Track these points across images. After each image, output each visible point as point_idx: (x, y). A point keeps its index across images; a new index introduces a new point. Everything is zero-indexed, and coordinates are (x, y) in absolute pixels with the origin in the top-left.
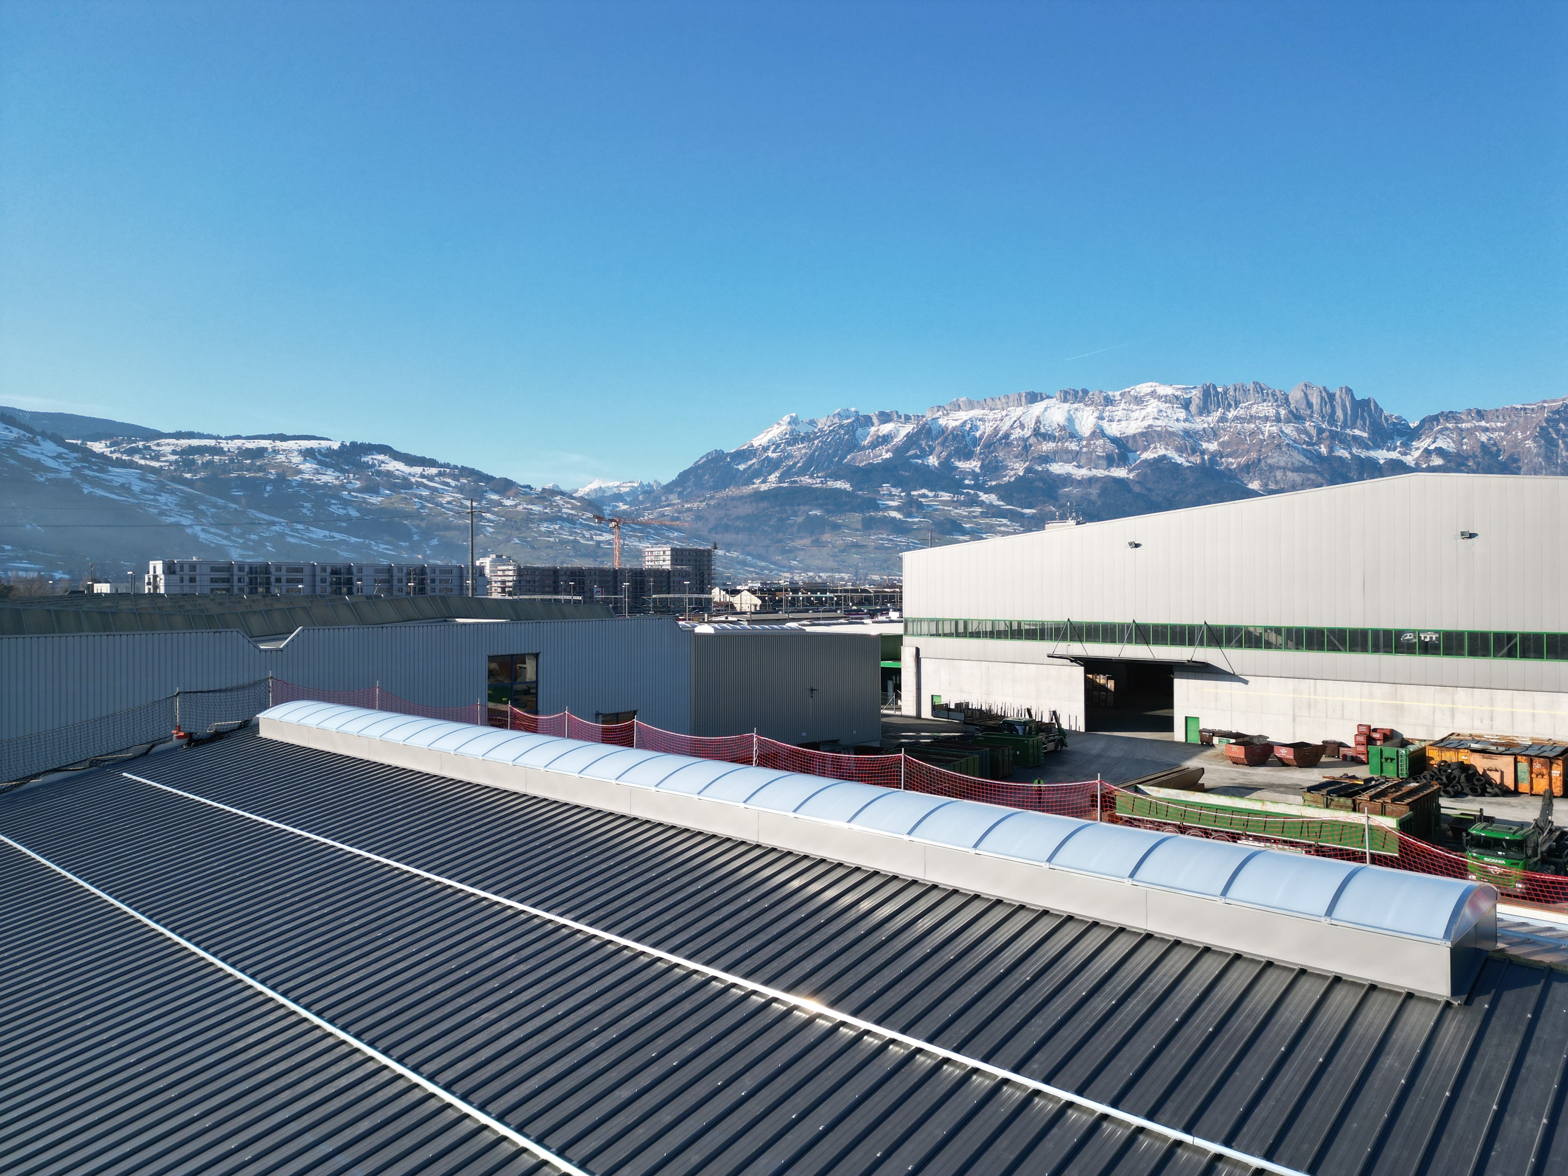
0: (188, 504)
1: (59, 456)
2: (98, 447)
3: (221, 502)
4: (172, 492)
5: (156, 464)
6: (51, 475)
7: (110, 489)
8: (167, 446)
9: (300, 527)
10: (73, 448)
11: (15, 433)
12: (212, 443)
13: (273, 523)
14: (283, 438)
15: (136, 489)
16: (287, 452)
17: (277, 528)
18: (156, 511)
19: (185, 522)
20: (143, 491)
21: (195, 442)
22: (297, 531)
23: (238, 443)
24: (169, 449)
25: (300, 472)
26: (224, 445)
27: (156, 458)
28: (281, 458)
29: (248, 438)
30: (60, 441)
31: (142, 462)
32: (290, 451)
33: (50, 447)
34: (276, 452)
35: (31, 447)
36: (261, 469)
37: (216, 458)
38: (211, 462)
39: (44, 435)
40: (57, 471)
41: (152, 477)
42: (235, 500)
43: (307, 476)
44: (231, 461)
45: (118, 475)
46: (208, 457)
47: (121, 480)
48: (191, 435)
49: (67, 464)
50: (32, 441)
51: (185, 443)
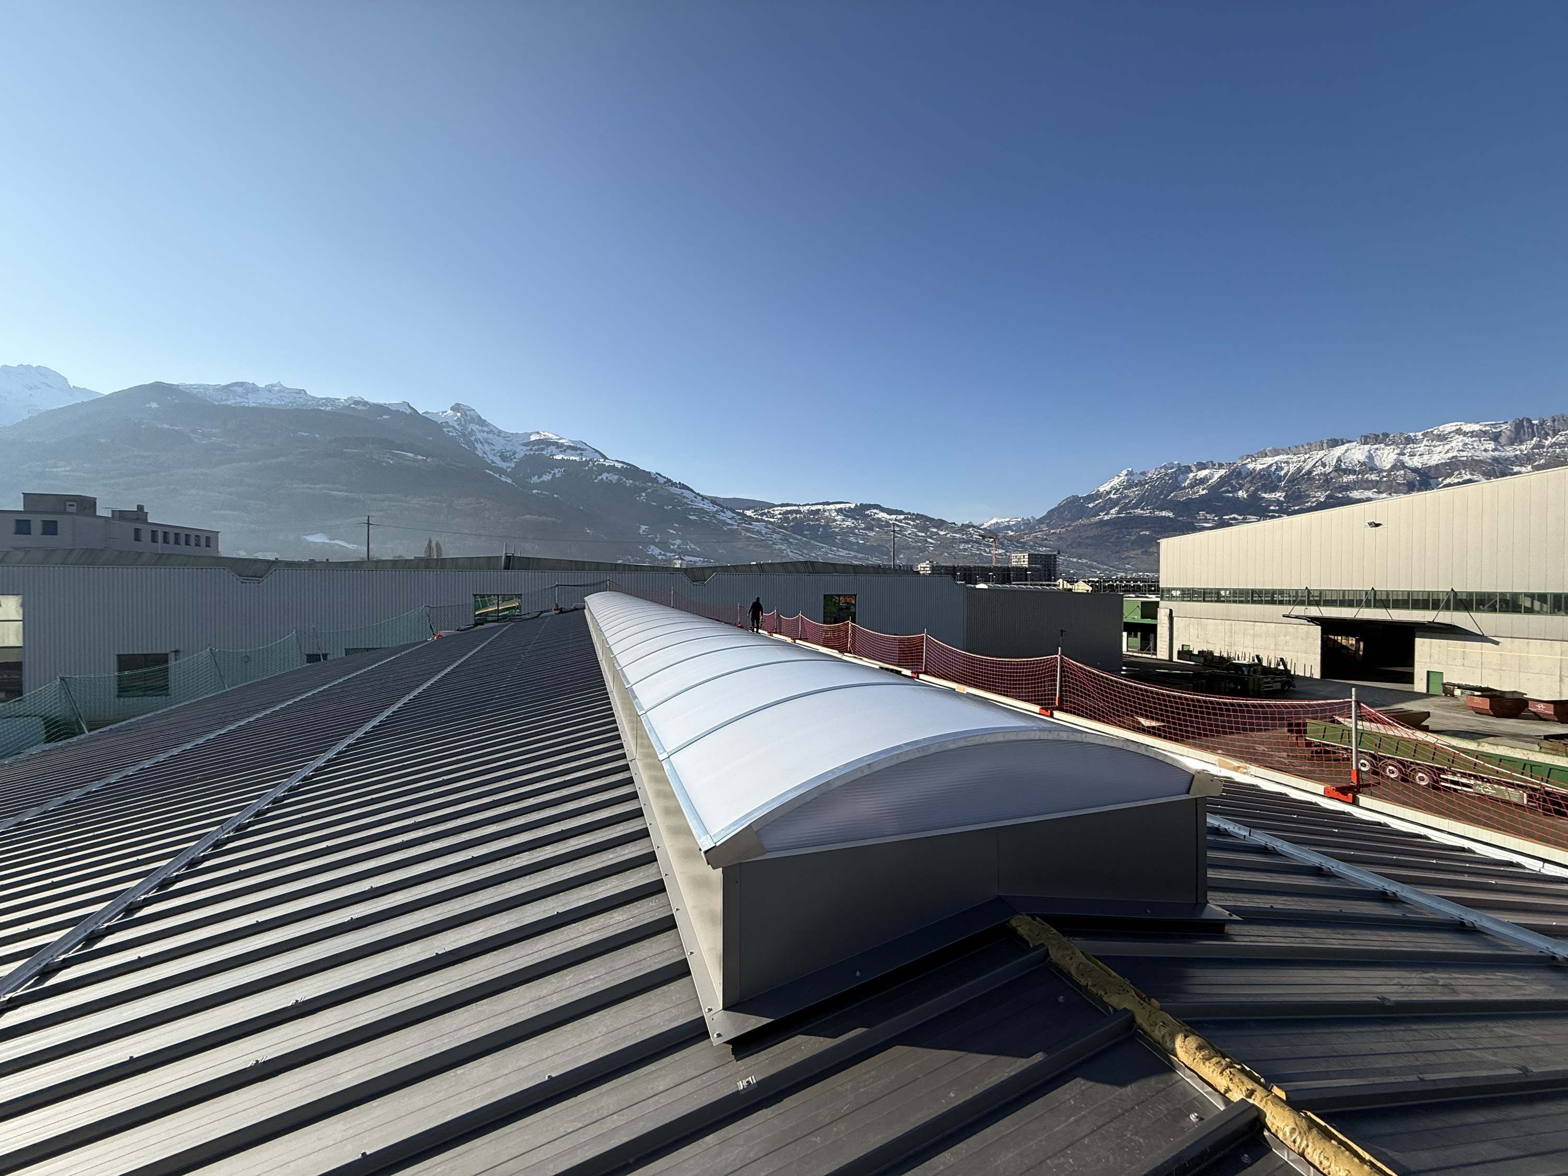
0: (785, 539)
1: (733, 518)
2: (749, 513)
3: (799, 537)
4: (778, 533)
5: (772, 520)
6: (729, 527)
7: (753, 532)
8: (777, 511)
9: (834, 549)
10: (738, 514)
11: (716, 508)
12: (796, 508)
13: (822, 547)
14: (828, 504)
15: (763, 532)
16: (830, 510)
17: (824, 550)
18: (771, 542)
19: (783, 548)
20: (766, 533)
21: (789, 508)
22: (833, 551)
23: (808, 507)
24: (778, 512)
25: (836, 521)
26: (802, 509)
27: (772, 517)
28: (827, 514)
29: (812, 505)
30: (733, 511)
31: (767, 519)
32: (831, 510)
33: (729, 514)
34: (825, 511)
35: (722, 514)
36: (817, 520)
37: (798, 516)
38: (796, 517)
39: (727, 508)
40: (732, 525)
41: (770, 526)
42: (805, 536)
43: (838, 523)
44: (805, 516)
45: (756, 526)
46: (794, 515)
47: (757, 528)
48: (788, 505)
49: (736, 521)
50: (722, 511)
51: (785, 509)
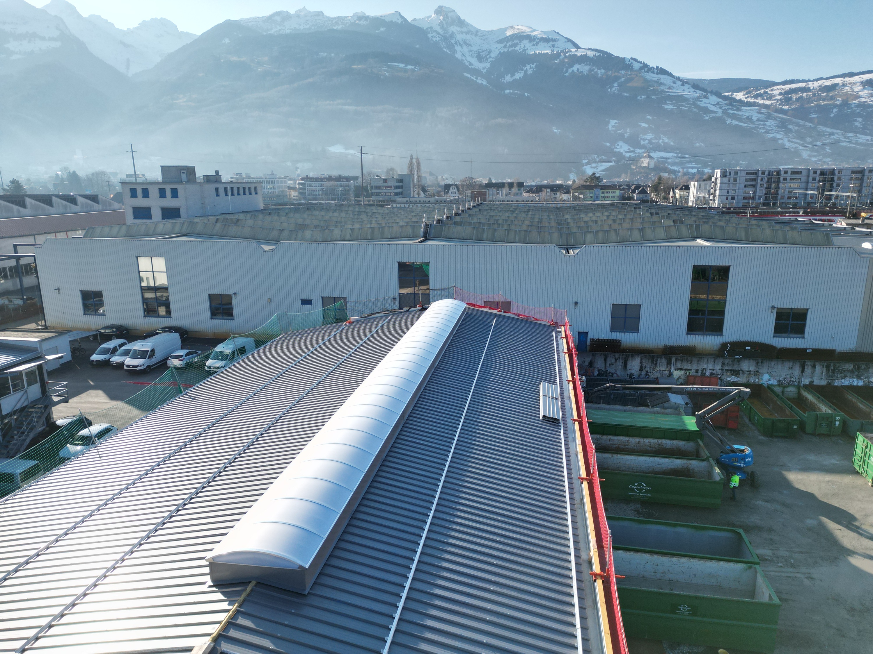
0: (783, 126)
1: (718, 104)
2: (739, 96)
3: (802, 122)
4: (775, 119)
5: (768, 102)
6: (712, 115)
7: (740, 120)
8: (776, 91)
9: (851, 135)
10: (725, 98)
11: (699, 93)
12: (803, 85)
13: (832, 134)
14: (852, 75)
15: (755, 118)
16: (852, 84)
17: (835, 137)
18: (763, 131)
19: (779, 136)
20: (758, 120)
21: (793, 86)
22: (848, 138)
23: (820, 82)
24: (777, 92)
25: (859, 97)
26: (811, 85)
27: (770, 99)
28: (847, 89)
29: (827, 78)
30: (718, 95)
31: (761, 102)
32: (855, 83)
33: (714, 99)
34: (844, 85)
35: (704, 100)
36: (832, 98)
37: (805, 94)
38: (801, 97)
39: (712, 92)
40: (715, 112)
41: (764, 111)
42: (811, 120)
43: (863, 100)
44: (814, 95)
45: (746, 111)
46: (800, 94)
47: (747, 114)
48: (792, 82)
49: (721, 108)
50: (706, 97)
51: (787, 87)
